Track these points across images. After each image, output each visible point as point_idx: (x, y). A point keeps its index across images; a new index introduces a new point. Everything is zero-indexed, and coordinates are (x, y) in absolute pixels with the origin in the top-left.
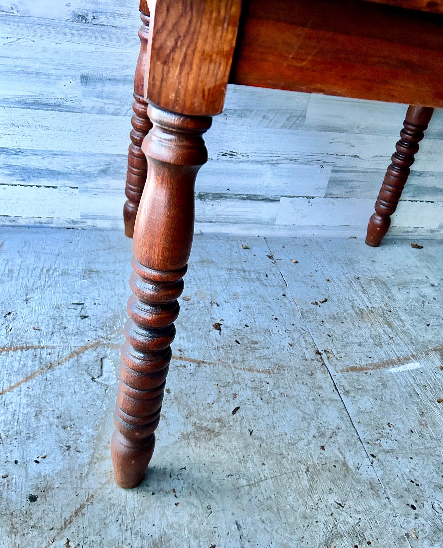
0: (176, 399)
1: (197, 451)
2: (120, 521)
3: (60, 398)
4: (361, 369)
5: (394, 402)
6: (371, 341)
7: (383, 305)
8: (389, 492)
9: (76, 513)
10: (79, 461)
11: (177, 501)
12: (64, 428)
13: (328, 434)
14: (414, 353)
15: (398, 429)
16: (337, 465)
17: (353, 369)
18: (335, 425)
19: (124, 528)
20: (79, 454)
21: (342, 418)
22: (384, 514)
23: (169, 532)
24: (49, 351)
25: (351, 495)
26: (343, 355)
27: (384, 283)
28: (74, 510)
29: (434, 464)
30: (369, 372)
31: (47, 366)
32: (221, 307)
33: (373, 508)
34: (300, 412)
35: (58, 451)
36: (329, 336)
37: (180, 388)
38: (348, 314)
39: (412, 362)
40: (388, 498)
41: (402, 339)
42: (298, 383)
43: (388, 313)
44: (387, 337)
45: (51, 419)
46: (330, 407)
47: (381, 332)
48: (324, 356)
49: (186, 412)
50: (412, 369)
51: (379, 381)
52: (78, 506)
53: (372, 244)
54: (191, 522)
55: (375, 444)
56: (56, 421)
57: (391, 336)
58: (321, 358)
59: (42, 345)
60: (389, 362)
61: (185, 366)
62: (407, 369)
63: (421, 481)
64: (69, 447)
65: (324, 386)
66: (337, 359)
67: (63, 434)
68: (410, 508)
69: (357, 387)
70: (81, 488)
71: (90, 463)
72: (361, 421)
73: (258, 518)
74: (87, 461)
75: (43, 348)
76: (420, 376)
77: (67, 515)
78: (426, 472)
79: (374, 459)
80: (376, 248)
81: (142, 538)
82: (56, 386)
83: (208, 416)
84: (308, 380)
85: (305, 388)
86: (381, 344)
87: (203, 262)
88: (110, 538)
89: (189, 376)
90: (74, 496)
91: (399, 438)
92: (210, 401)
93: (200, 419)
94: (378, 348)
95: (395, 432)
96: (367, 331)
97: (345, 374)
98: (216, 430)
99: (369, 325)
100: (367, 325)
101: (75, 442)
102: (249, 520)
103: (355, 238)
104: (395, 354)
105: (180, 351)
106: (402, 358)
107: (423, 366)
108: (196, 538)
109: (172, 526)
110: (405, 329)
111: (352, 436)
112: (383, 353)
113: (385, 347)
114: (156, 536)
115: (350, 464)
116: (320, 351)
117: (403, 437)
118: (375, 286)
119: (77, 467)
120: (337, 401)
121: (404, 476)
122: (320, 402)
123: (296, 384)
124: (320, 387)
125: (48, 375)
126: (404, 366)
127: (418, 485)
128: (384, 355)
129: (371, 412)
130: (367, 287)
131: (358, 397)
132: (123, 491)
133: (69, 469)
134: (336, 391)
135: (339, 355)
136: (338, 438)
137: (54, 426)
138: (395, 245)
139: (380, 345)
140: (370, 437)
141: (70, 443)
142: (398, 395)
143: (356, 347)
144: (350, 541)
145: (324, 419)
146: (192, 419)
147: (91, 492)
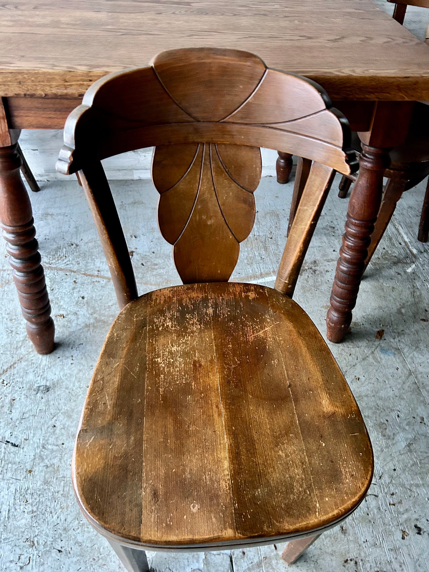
0: (87, 303)
1: (93, 334)
2: (36, 372)
3: (11, 302)
6: (246, 261)
7: (268, 233)
9: (11, 367)
10: (17, 339)
11: (72, 362)
12: (11, 320)
19: (37, 375)
20: (17, 335)
23: (64, 378)
24: (9, 272)
27: (278, 216)
28: (9, 365)
31: (5, 282)
32: (138, 239)
35: (5, 334)
37: (92, 296)
39: (271, 276)
41: (270, 259)
43: (269, 239)
44: (259, 258)
45: (4, 315)
47: (257, 254)
49: (92, 311)
50: (268, 281)
52: (12, 363)
53: (282, 182)
54: (78, 374)
56: (7, 316)
57: (263, 257)
59: (4, 268)
60: (252, 276)
61: (99, 282)
62: (264, 281)
64: (12, 331)
67: (10, 324)
70: (16, 354)
71: (23, 341)
74: (22, 339)
75: (5, 270)
77: (5, 368)
80: (285, 185)
81: (47, 380)
82: (10, 295)
83: (107, 313)
86: (252, 264)
87: (135, 203)
88: (28, 380)
89: (100, 288)
90: (11, 358)
92: (110, 304)
93: (100, 315)
94: (249, 267)
96: (246, 253)
98: (109, 322)
99: (249, 249)
100: (248, 250)
101: (16, 328)
103: (271, 176)
104: (260, 270)
105: (98, 271)
106: (264, 273)
108: (79, 381)
109: (66, 375)
110: (276, 252)
112: (250, 270)
113: (255, 266)
114: (55, 380)
118: (268, 218)
119: (15, 342)
125: (6, 288)
126: (263, 279)
128: (251, 272)
130: (261, 219)
132: (40, 356)
133: (10, 343)
137: (5, 319)
141: (13, 329)
146: (95, 315)
147: (21, 356)
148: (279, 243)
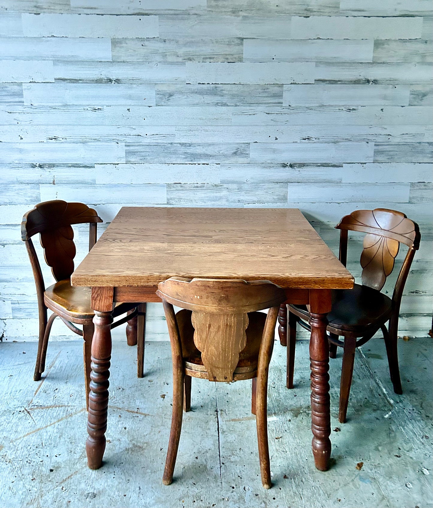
0: (128, 432)
1: (131, 456)
2: (87, 482)
3: (72, 430)
4: (239, 420)
5: (249, 438)
7: (272, 383)
8: (223, 480)
9: (68, 478)
10: (75, 457)
11: (114, 476)
12: (71, 443)
13: (203, 452)
14: (276, 412)
15: (244, 452)
16: (201, 467)
17: (233, 420)
18: (209, 448)
19: (87, 485)
20: (75, 454)
21: (214, 445)
22: (215, 490)
23: (107, 488)
24: (72, 408)
25: (202, 481)
26: (231, 412)
27: (280, 370)
28: (68, 476)
29: (256, 469)
30: (242, 422)
31: (69, 415)
32: (169, 385)
33: (211, 486)
34: (192, 441)
35: (66, 453)
36: (228, 402)
37: (132, 427)
38: (246, 389)
40: (221, 483)
41: (273, 404)
42: (197, 427)
43: (273, 388)
45: (66, 439)
46: (210, 439)
48: (219, 413)
49: (131, 438)
51: (245, 427)
52: (70, 475)
53: (284, 344)
54: (118, 485)
55: (227, 458)
56: (68, 440)
58: (217, 414)
59: (69, 405)
61: (138, 417)
63: (244, 476)
64: (71, 451)
65: (211, 428)
66: (226, 414)
67: (70, 446)
68: (231, 488)
69: (231, 429)
70: (73, 468)
71: (79, 459)
72: (225, 446)
73: (150, 486)
74: (78, 457)
75: (69, 406)
76: (273, 425)
77: (64, 478)
78: (249, 472)
79: (223, 465)
81: (94, 489)
82: (71, 424)
83: (142, 441)
84: (204, 425)
85: (200, 430)
88: (80, 488)
89: (139, 421)
90: (69, 471)
91: (243, 456)
92: (145, 434)
93: (137, 442)
95: (242, 452)
97: (227, 423)
98: (144, 447)
101: (75, 449)
102: (146, 486)
103: (277, 340)
105: (138, 409)
107: (278, 419)
108: (118, 491)
109: (109, 486)
110: (278, 398)
111: (216, 453)
114: (101, 489)
115: (208, 467)
116: (218, 410)
117: (245, 456)
118: (273, 372)
119: (73, 460)
120: (215, 436)
121: (236, 474)
122: (205, 436)
123: (196, 427)
124: (209, 429)
125: (69, 419)
127: (241, 478)
129: (233, 442)
131: (229, 434)
132: (91, 471)
133: (69, 460)
134: (217, 431)
135: (229, 412)
136: (208, 454)
137: (67, 442)
138: (301, 344)
140: (226, 455)
141: (72, 450)
142: (253, 434)
143: (242, 408)
144: (192, 498)
145: (204, 445)
146: (133, 442)
147: (77, 470)
148: (280, 392)
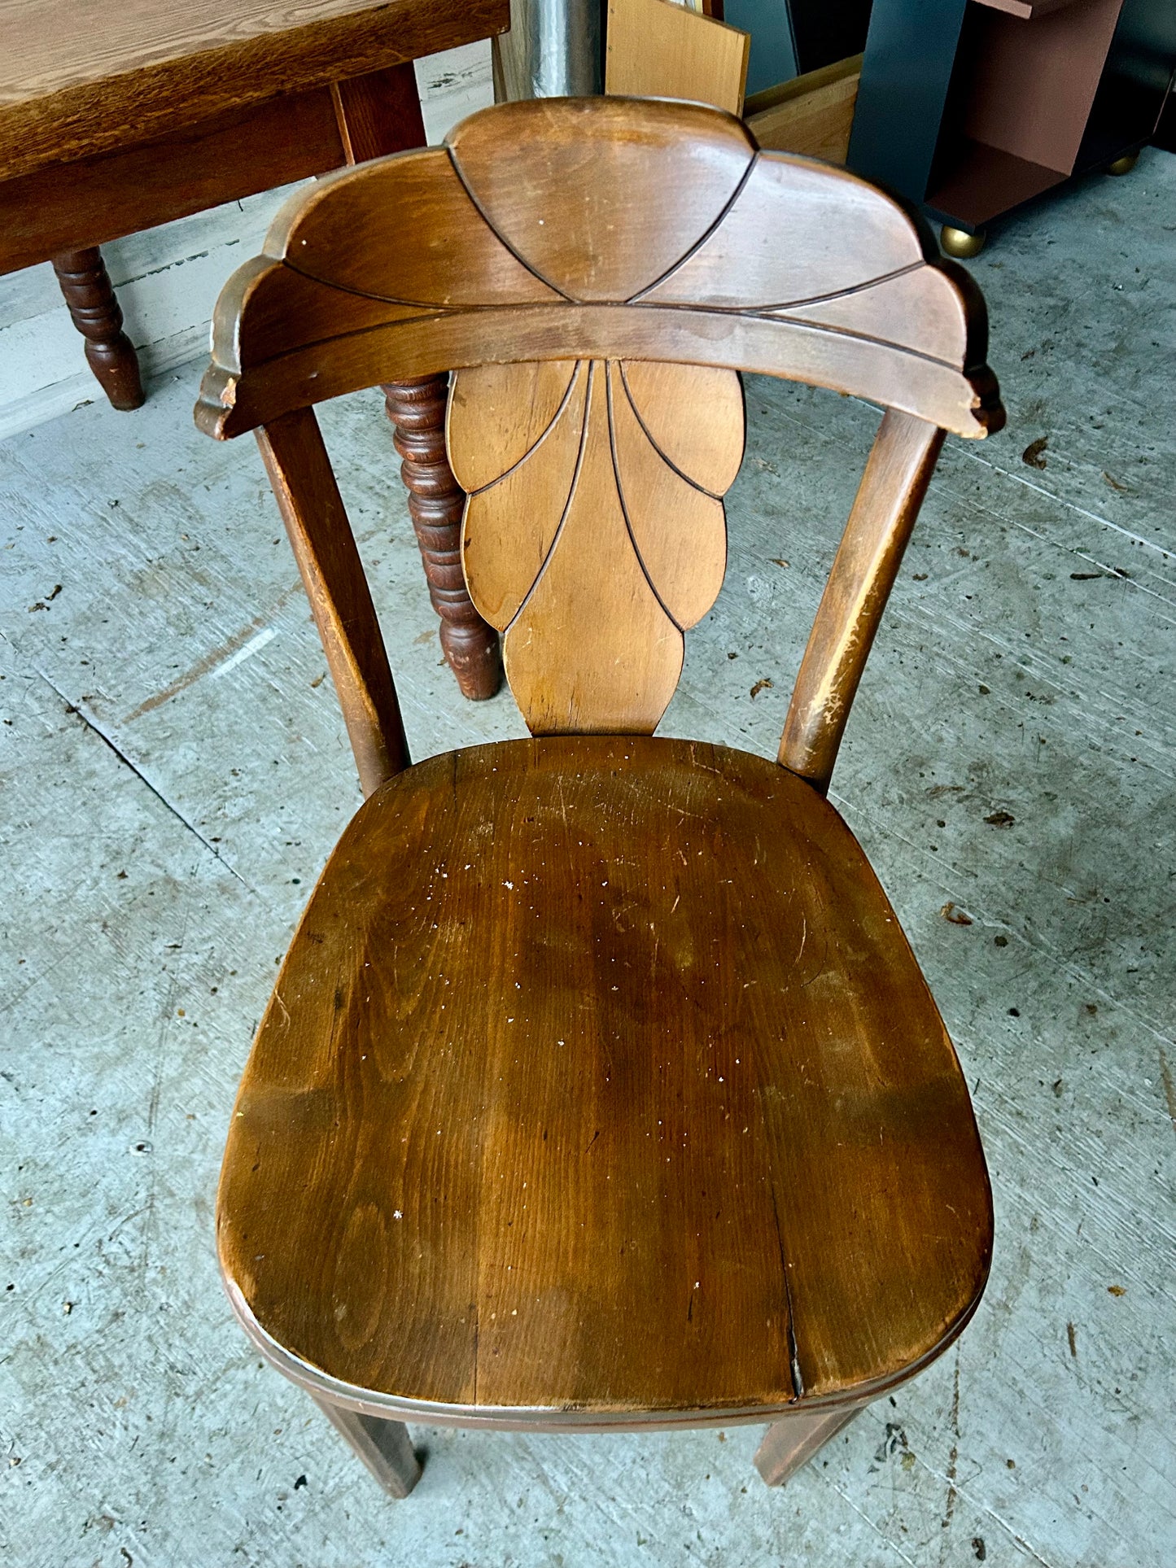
4: (165, 696)
5: (236, 728)
6: (171, 631)
7: (181, 542)
8: (252, 882)
13: (126, 849)
14: (258, 614)
15: (252, 773)
16: (155, 890)
17: (149, 705)
18: (137, 825)
21: (146, 808)
22: (250, 919)
25: (190, 923)
26: (120, 688)
27: (175, 490)
29: (320, 797)
30: (179, 696)
33: (230, 920)
34: (64, 840)
36: (85, 663)
38: (112, 597)
39: (258, 633)
40: (253, 891)
41: (230, 598)
42: (47, 789)
43: (195, 553)
44: (201, 608)
46: (120, 800)
47: (187, 601)
48: (84, 709)
50: (259, 647)
51: (200, 704)
53: (126, 405)
55: (216, 818)
57: (208, 601)
58: (80, 717)
60: (213, 656)
62: (250, 653)
63: (303, 835)
65: (97, 767)
66: (112, 702)
68: (291, 886)
69: (162, 736)
72: (182, 793)
73: (36, 1045)
76: (275, 656)
78: (309, 816)
79: (218, 844)
80: (140, 409)
84: (65, 773)
85: (62, 793)
86: (192, 629)
91: (255, 786)
94: (188, 639)
95: (246, 779)
96: (159, 613)
97: (134, 724)
99: (161, 600)
100: (158, 602)
102: (23, 1057)
103: (88, 402)
104: (223, 633)
106: (236, 636)
107: (278, 631)
110: (232, 574)
111: (172, 827)
112: (199, 645)
113: (202, 630)
115: (179, 876)
116: (74, 704)
117: (262, 781)
118: (156, 505)
120: (129, 782)
121: (275, 843)
122: (97, 802)
123: (43, 792)
124: (92, 774)
126: (244, 649)
127: (297, 845)
128: (202, 648)
129: (198, 768)
130: (139, 517)
131: (168, 753)
134: (123, 765)
135: (114, 692)
136: (147, 845)
138: (181, 382)
139: (190, 631)
140: (205, 812)
142: (241, 712)
143: (145, 659)
144: (202, 987)
145: (113, 827)
148: (224, 551)
